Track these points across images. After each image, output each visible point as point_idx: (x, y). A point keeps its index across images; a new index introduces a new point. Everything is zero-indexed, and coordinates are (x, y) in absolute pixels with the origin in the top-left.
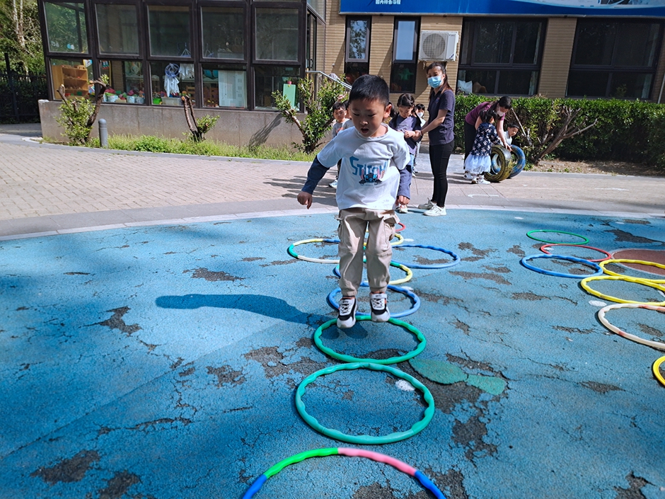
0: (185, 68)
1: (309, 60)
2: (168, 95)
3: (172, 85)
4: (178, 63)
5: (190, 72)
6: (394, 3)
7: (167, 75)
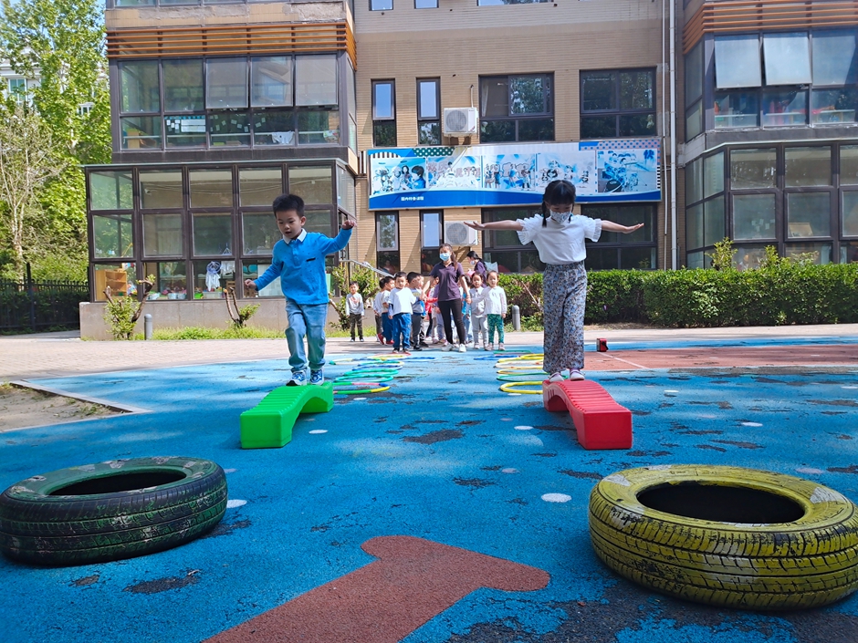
0: (226, 264)
2: (209, 289)
3: (212, 280)
4: (219, 261)
5: (230, 268)
6: (418, 199)
7: (208, 272)
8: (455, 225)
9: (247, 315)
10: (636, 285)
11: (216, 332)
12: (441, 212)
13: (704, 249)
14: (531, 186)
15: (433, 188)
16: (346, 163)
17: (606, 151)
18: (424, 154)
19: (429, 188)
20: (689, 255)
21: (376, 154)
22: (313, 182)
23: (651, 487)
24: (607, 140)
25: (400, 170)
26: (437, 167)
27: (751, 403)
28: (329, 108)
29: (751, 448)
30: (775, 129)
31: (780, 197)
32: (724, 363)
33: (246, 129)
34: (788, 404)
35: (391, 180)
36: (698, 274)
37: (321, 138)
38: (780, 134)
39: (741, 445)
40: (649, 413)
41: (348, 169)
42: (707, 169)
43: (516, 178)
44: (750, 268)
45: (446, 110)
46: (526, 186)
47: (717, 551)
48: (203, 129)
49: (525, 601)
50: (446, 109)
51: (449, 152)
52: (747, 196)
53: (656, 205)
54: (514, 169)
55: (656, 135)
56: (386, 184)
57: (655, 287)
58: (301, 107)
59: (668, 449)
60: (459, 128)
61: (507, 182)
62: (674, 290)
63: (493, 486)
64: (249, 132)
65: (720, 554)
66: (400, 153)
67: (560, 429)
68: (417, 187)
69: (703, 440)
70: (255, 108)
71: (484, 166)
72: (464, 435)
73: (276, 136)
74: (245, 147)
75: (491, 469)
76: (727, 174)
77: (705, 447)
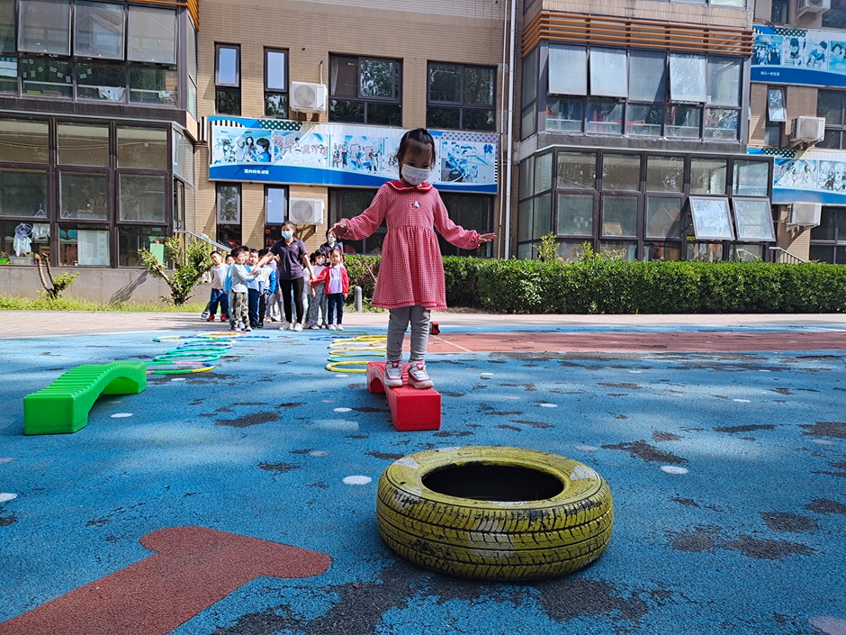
0: (39, 228)
1: (177, 220)
2: (18, 254)
3: (22, 244)
4: (31, 223)
5: (44, 232)
6: (263, 172)
7: (17, 234)
8: (300, 202)
9: (63, 286)
10: (472, 271)
11: (25, 301)
12: (287, 188)
13: (533, 242)
14: (378, 169)
15: (279, 163)
16: (184, 128)
17: (449, 142)
18: (270, 127)
19: (274, 162)
20: (520, 246)
21: (219, 122)
22: (146, 145)
23: (438, 468)
24: (451, 132)
25: (244, 141)
26: (284, 142)
27: (553, 386)
28: (167, 67)
29: (543, 427)
30: (596, 136)
31: (597, 198)
32: (538, 348)
33: (68, 79)
34: (582, 387)
35: (234, 150)
36: (527, 264)
37: (156, 98)
38: (600, 141)
39: (536, 424)
40: (463, 395)
41: (186, 134)
42: (538, 167)
43: (363, 160)
44: (570, 262)
45: (294, 84)
46: (373, 169)
47: (481, 529)
48: (14, 74)
49: (301, 588)
50: (294, 82)
51: (296, 127)
52: (571, 195)
53: (493, 197)
54: (362, 151)
55: (495, 131)
56: (228, 153)
57: (488, 274)
58: (134, 62)
59: (472, 430)
60: (308, 104)
61: (354, 163)
62: (504, 278)
63: (297, 471)
64: (72, 83)
65: (483, 532)
66: (243, 123)
67: (378, 410)
68: (262, 160)
69: (504, 420)
70: (78, 57)
71: (332, 145)
72: (281, 418)
73: (103, 90)
74: (66, 98)
75: (300, 452)
76: (554, 175)
77: (504, 427)
